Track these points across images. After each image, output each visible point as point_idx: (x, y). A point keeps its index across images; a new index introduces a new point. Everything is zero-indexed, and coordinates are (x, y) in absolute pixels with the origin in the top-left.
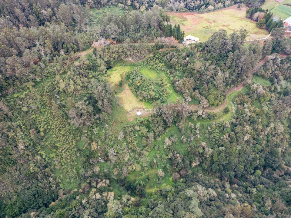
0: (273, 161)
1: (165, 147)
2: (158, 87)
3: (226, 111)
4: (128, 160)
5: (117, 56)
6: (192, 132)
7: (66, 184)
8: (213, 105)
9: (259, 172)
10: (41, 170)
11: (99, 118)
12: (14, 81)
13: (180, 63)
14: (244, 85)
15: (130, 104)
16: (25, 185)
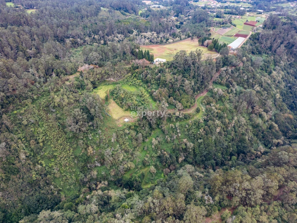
0: (244, 147)
1: (153, 147)
2: (139, 98)
3: (198, 111)
4: (123, 159)
5: (100, 77)
6: (173, 132)
7: (66, 192)
8: (186, 107)
9: (234, 157)
10: (42, 178)
11: (93, 125)
12: (14, 100)
13: (154, 79)
14: (207, 91)
15: (118, 114)
16: (29, 192)
